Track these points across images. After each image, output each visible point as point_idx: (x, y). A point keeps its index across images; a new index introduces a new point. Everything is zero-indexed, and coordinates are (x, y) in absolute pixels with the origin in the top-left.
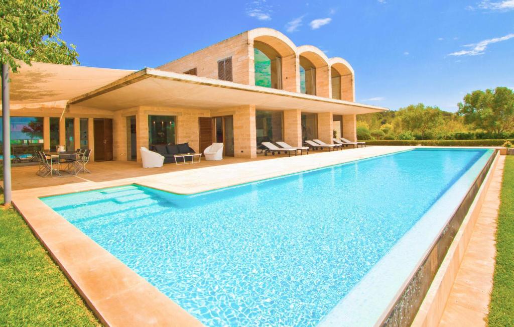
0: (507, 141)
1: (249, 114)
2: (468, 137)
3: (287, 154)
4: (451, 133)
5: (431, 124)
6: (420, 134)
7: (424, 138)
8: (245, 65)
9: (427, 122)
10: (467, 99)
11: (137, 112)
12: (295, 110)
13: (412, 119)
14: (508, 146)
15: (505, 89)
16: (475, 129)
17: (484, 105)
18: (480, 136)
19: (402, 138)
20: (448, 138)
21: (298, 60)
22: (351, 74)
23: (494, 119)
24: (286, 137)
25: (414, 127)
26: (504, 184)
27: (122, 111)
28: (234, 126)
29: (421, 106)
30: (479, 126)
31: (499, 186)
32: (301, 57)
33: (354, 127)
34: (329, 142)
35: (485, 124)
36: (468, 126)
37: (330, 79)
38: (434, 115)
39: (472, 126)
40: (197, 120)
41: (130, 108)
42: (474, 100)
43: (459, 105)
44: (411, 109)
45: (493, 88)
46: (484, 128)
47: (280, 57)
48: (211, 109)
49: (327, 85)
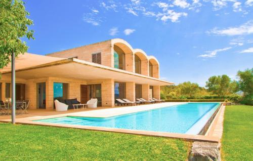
0: (226, 100)
1: (111, 84)
2: (210, 98)
3: (128, 105)
4: (203, 96)
5: (194, 92)
6: (189, 96)
7: (191, 99)
8: (109, 57)
9: (192, 91)
10: (210, 80)
11: (47, 80)
12: (132, 82)
13: (186, 89)
14: (226, 101)
15: (226, 76)
16: (213, 94)
17: (217, 83)
18: (215, 97)
19: (181, 98)
20: (202, 98)
21: (134, 56)
22: (158, 65)
23: (221, 89)
24: (127, 97)
25: (186, 93)
26: (225, 114)
27: (33, 80)
28: (102, 89)
29: (189, 83)
30: (215, 93)
31: (223, 115)
32: (135, 55)
33: (159, 92)
34: (147, 100)
35: (217, 92)
36: (210, 93)
37: (148, 67)
38: (195, 87)
39: (212, 93)
40: (80, 86)
41: (41, 78)
42: (213, 80)
43: (207, 82)
44: (185, 84)
45: (221, 75)
46: (217, 94)
47: (124, 54)
48: (87, 80)
49: (147, 70)
